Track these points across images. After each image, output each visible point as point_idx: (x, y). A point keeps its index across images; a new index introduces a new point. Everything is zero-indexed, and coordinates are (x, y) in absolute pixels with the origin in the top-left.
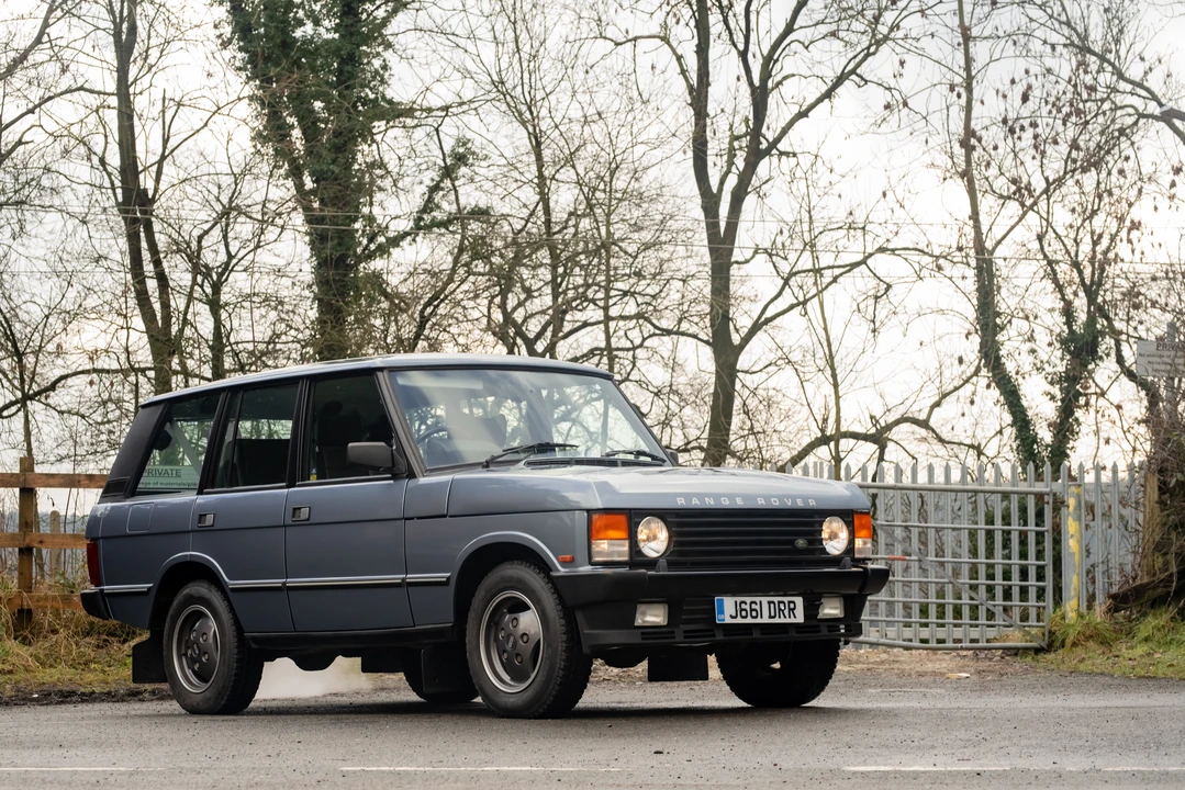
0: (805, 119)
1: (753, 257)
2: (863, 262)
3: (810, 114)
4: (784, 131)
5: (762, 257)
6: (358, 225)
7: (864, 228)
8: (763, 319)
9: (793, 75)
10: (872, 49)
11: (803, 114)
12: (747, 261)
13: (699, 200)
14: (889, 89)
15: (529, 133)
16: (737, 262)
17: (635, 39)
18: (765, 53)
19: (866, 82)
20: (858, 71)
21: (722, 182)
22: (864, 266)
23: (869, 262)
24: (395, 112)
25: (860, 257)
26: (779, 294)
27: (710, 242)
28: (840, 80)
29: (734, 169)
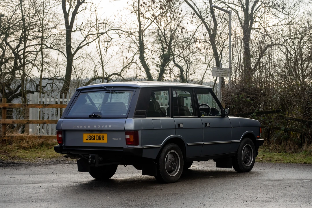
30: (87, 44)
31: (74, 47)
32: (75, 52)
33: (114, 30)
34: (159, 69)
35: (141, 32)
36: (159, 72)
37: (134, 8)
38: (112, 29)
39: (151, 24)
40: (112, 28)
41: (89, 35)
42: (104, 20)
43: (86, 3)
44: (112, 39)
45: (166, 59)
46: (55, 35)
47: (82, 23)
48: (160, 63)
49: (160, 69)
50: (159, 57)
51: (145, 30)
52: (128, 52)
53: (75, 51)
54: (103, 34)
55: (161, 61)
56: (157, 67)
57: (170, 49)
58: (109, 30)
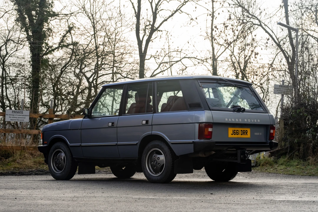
0: (166, 21)
1: (150, 58)
2: (180, 60)
3: (167, 20)
4: (161, 24)
6: (43, 45)
7: (180, 52)
8: (153, 75)
9: (163, 10)
11: (166, 20)
12: (149, 59)
14: (188, 14)
15: (92, 22)
16: (146, 59)
18: (156, 3)
19: (182, 12)
20: (180, 9)
22: (180, 62)
23: (182, 60)
24: (55, 15)
25: (179, 59)
26: (158, 68)
27: (139, 53)
28: (176, 12)
29: (146, 34)
30: (160, 72)
37: (207, 34)
39: (225, 50)
41: (163, 63)
42: (178, 47)
43: (162, 31)
46: (130, 64)
47: (157, 52)
54: (177, 62)
58: (183, 58)
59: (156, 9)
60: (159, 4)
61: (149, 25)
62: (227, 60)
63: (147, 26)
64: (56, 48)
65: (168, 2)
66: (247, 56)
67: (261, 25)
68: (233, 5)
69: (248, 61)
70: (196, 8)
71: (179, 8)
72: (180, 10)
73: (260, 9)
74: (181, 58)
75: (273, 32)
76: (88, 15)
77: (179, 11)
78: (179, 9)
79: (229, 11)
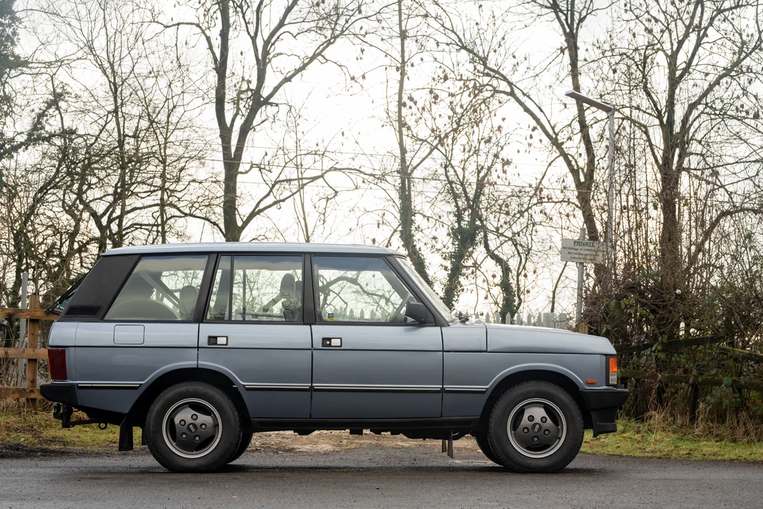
0: (289, 83)
1: (250, 170)
2: (322, 176)
5: (255, 170)
8: (256, 210)
9: (281, 54)
10: (332, 41)
11: (288, 79)
12: (247, 172)
13: (218, 131)
15: (110, 82)
16: (241, 173)
17: (178, 24)
18: (266, 38)
19: (327, 60)
21: (233, 121)
22: (321, 179)
25: (319, 173)
31: (244, 209)
32: (246, 223)
33: (340, 170)
34: (448, 264)
35: (405, 173)
36: (450, 272)
37: (388, 114)
38: (336, 169)
39: (430, 154)
40: (337, 166)
41: (280, 181)
42: (317, 145)
43: (277, 105)
44: (336, 192)
45: (465, 238)
46: (200, 183)
47: (266, 154)
48: (452, 249)
49: (452, 263)
50: (449, 234)
51: (415, 168)
52: (378, 227)
53: (245, 219)
54: (314, 179)
55: (453, 244)
56: (445, 259)
57: (476, 215)
59: (266, 53)
60: (273, 41)
61: (246, 91)
62: (435, 177)
63: (242, 92)
64: (22, 144)
65: (295, 37)
66: (482, 168)
67: (512, 94)
68: (447, 44)
69: (486, 179)
70: (362, 51)
71: (318, 51)
72: (322, 56)
73: (514, 57)
74: (324, 172)
75: (541, 111)
76: (101, 66)
77: (320, 57)
78: (320, 54)
79: (435, 59)
